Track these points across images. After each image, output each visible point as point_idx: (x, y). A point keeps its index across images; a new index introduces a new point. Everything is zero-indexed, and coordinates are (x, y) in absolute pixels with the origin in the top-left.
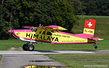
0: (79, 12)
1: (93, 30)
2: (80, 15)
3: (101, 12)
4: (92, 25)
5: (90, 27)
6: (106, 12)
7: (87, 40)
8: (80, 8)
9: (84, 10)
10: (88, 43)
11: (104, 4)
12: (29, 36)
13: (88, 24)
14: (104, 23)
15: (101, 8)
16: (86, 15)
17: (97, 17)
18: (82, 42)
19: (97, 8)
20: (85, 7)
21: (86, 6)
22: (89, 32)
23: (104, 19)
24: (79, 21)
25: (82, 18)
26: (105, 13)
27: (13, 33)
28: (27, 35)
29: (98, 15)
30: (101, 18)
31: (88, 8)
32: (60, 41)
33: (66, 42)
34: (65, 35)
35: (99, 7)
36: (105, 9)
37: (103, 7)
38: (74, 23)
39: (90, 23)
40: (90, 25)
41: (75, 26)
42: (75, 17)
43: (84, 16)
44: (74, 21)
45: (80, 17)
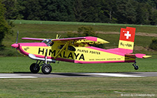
0: (14, 15)
1: (132, 43)
2: (15, 19)
3: (47, 15)
4: (130, 35)
5: (127, 38)
6: (54, 14)
7: (124, 57)
8: (15, 9)
9: (21, 12)
10: (125, 62)
11: (52, 3)
12: (43, 51)
13: (125, 35)
14: (51, 32)
15: (47, 9)
16: (24, 19)
17: (41, 22)
18: (117, 60)
19: (42, 9)
20: (23, 8)
21: (24, 5)
22: (126, 45)
23: (51, 25)
24: (13, 29)
25: (18, 25)
26: (52, 17)
27: (19, 48)
28: (39, 51)
29: (42, 20)
30: (47, 25)
31: (27, 9)
32: (87, 60)
33: (95, 61)
34: (94, 50)
35: (44, 7)
36: (53, 11)
37: (50, 7)
38: (5, 32)
39: (128, 32)
40: (128, 35)
41: (7, 36)
42: (7, 23)
43: (21, 22)
44: (6, 29)
45: (15, 22)
